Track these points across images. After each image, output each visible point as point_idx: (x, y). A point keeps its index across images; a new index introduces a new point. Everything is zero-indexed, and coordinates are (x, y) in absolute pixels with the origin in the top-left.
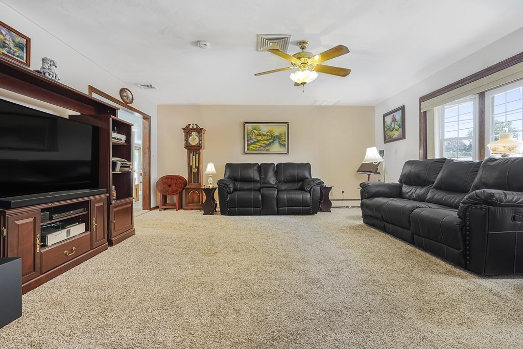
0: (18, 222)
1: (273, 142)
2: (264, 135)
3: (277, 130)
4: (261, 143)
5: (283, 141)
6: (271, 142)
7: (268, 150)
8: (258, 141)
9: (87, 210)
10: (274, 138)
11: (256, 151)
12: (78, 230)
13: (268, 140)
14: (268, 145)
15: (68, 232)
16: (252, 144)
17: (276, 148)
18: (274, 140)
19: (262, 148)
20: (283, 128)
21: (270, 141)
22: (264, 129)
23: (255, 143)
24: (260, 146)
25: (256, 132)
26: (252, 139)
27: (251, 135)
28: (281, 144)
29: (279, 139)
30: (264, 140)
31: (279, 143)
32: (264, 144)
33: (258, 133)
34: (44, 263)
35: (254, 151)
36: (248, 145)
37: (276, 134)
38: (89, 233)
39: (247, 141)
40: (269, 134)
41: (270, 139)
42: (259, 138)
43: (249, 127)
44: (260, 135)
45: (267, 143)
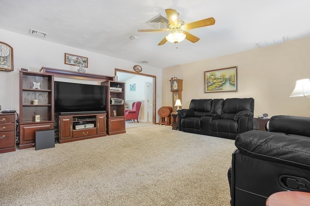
0: (64, 120)
1: (225, 83)
2: (218, 79)
3: (228, 74)
4: (216, 85)
5: (233, 81)
6: (223, 84)
7: (221, 89)
8: (214, 83)
9: (96, 119)
10: (226, 80)
11: (213, 90)
12: (91, 126)
13: (221, 82)
14: (221, 86)
15: (85, 126)
16: (210, 85)
17: (227, 87)
18: (226, 82)
19: (217, 88)
20: (233, 72)
21: (223, 82)
22: (218, 74)
23: (212, 84)
24: (216, 86)
25: (213, 77)
26: (210, 83)
27: (209, 80)
28: (231, 84)
29: (230, 80)
30: (218, 82)
31: (230, 83)
32: (218, 85)
33: (214, 78)
34: (74, 135)
35: (211, 90)
36: (208, 87)
37: (227, 77)
38: (96, 128)
39: (207, 84)
40: (222, 77)
41: (223, 81)
42: (215, 81)
43: (208, 74)
44: (215, 79)
45: (221, 84)
